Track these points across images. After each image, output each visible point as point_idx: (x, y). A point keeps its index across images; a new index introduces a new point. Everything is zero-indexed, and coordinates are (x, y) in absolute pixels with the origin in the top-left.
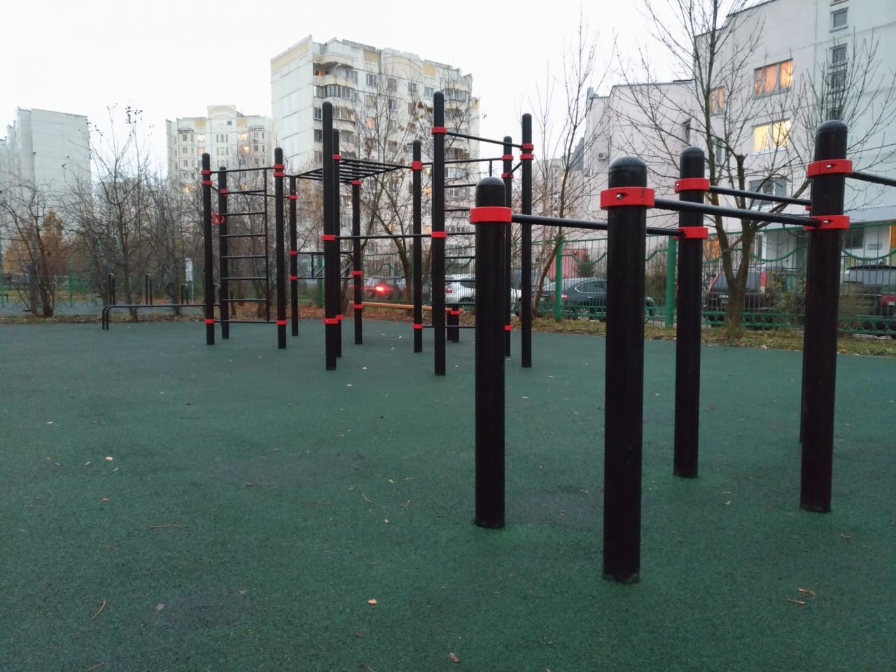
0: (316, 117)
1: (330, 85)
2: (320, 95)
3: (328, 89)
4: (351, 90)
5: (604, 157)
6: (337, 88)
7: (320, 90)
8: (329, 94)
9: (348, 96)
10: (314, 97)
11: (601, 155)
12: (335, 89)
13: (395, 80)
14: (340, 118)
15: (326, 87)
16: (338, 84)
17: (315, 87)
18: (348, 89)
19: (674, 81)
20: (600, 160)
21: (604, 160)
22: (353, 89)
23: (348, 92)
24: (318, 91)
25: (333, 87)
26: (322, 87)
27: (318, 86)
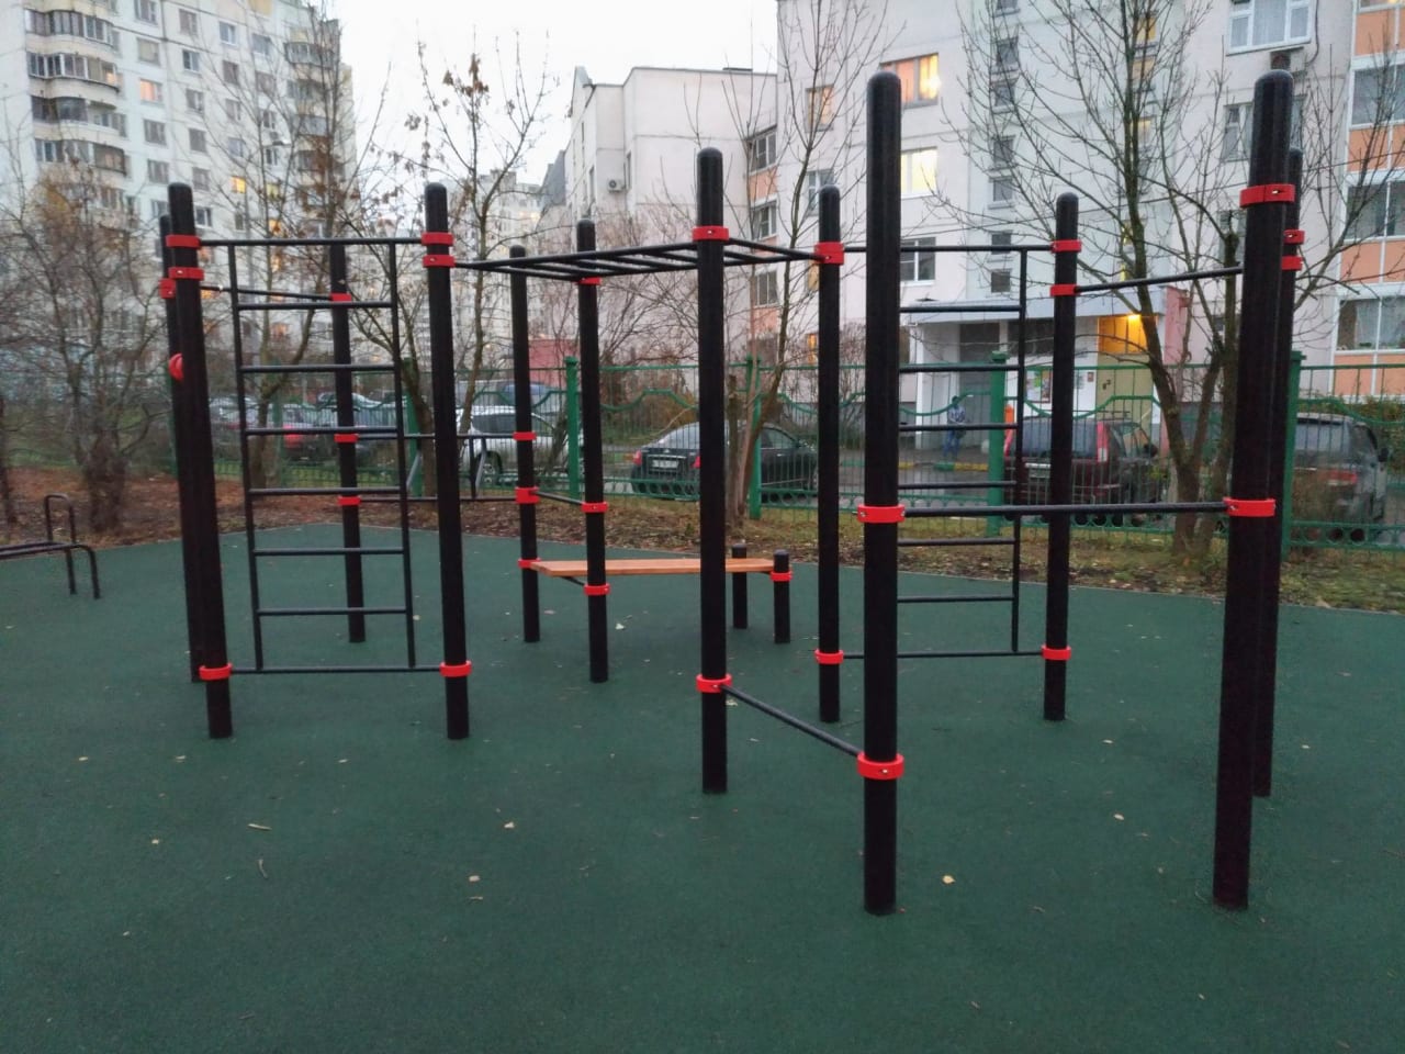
0: (34, 71)
1: (61, 11)
2: (39, 29)
3: (56, 18)
4: (105, 27)
5: (618, 188)
6: (75, 18)
7: (39, 19)
8: (58, 28)
9: (100, 36)
10: (27, 32)
11: (613, 184)
12: (71, 21)
13: (194, 15)
14: (87, 77)
15: (51, 14)
16: (77, 10)
17: (27, 13)
18: (99, 22)
19: (725, 69)
20: (610, 192)
21: (618, 192)
22: (108, 23)
23: (100, 29)
24: (34, 22)
25: (66, 16)
26: (43, 14)
27: (34, 12)
